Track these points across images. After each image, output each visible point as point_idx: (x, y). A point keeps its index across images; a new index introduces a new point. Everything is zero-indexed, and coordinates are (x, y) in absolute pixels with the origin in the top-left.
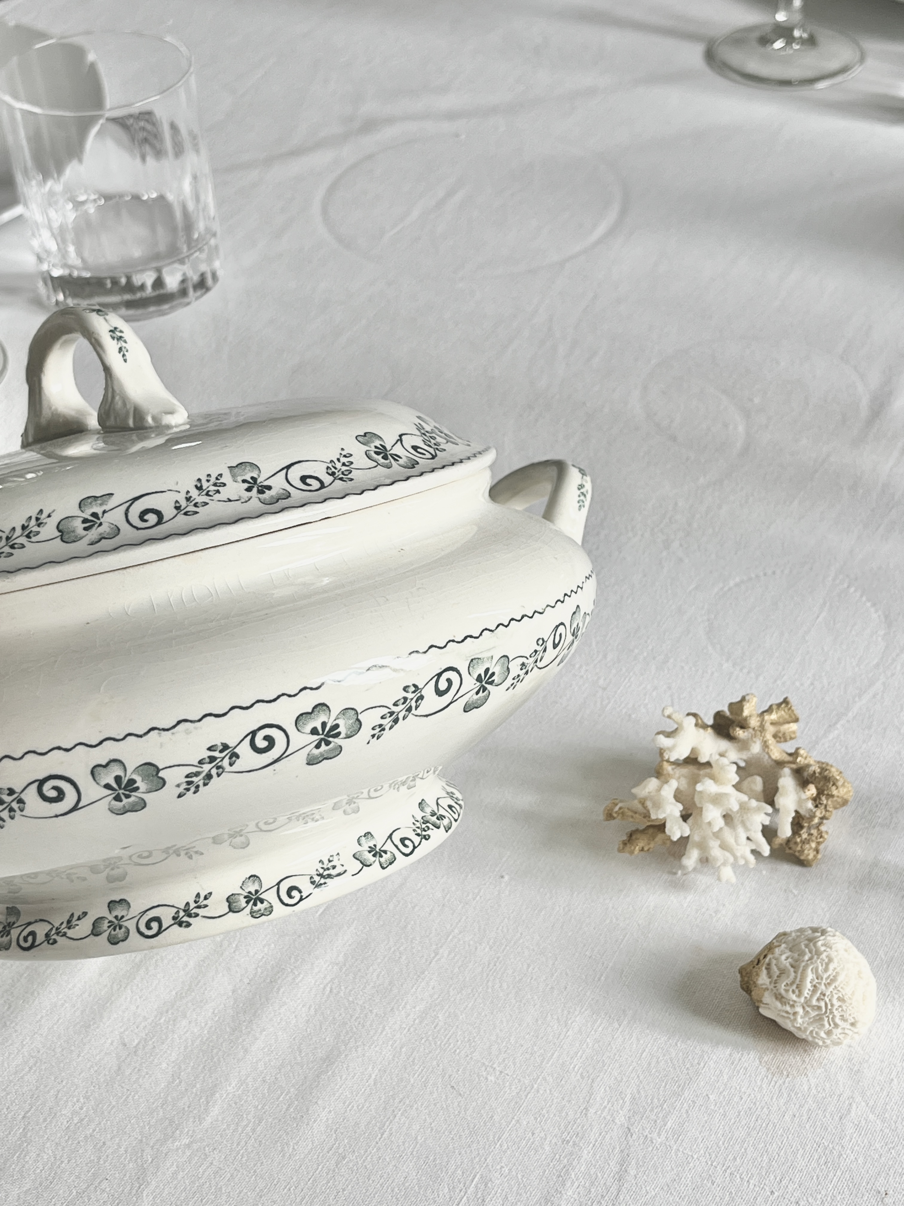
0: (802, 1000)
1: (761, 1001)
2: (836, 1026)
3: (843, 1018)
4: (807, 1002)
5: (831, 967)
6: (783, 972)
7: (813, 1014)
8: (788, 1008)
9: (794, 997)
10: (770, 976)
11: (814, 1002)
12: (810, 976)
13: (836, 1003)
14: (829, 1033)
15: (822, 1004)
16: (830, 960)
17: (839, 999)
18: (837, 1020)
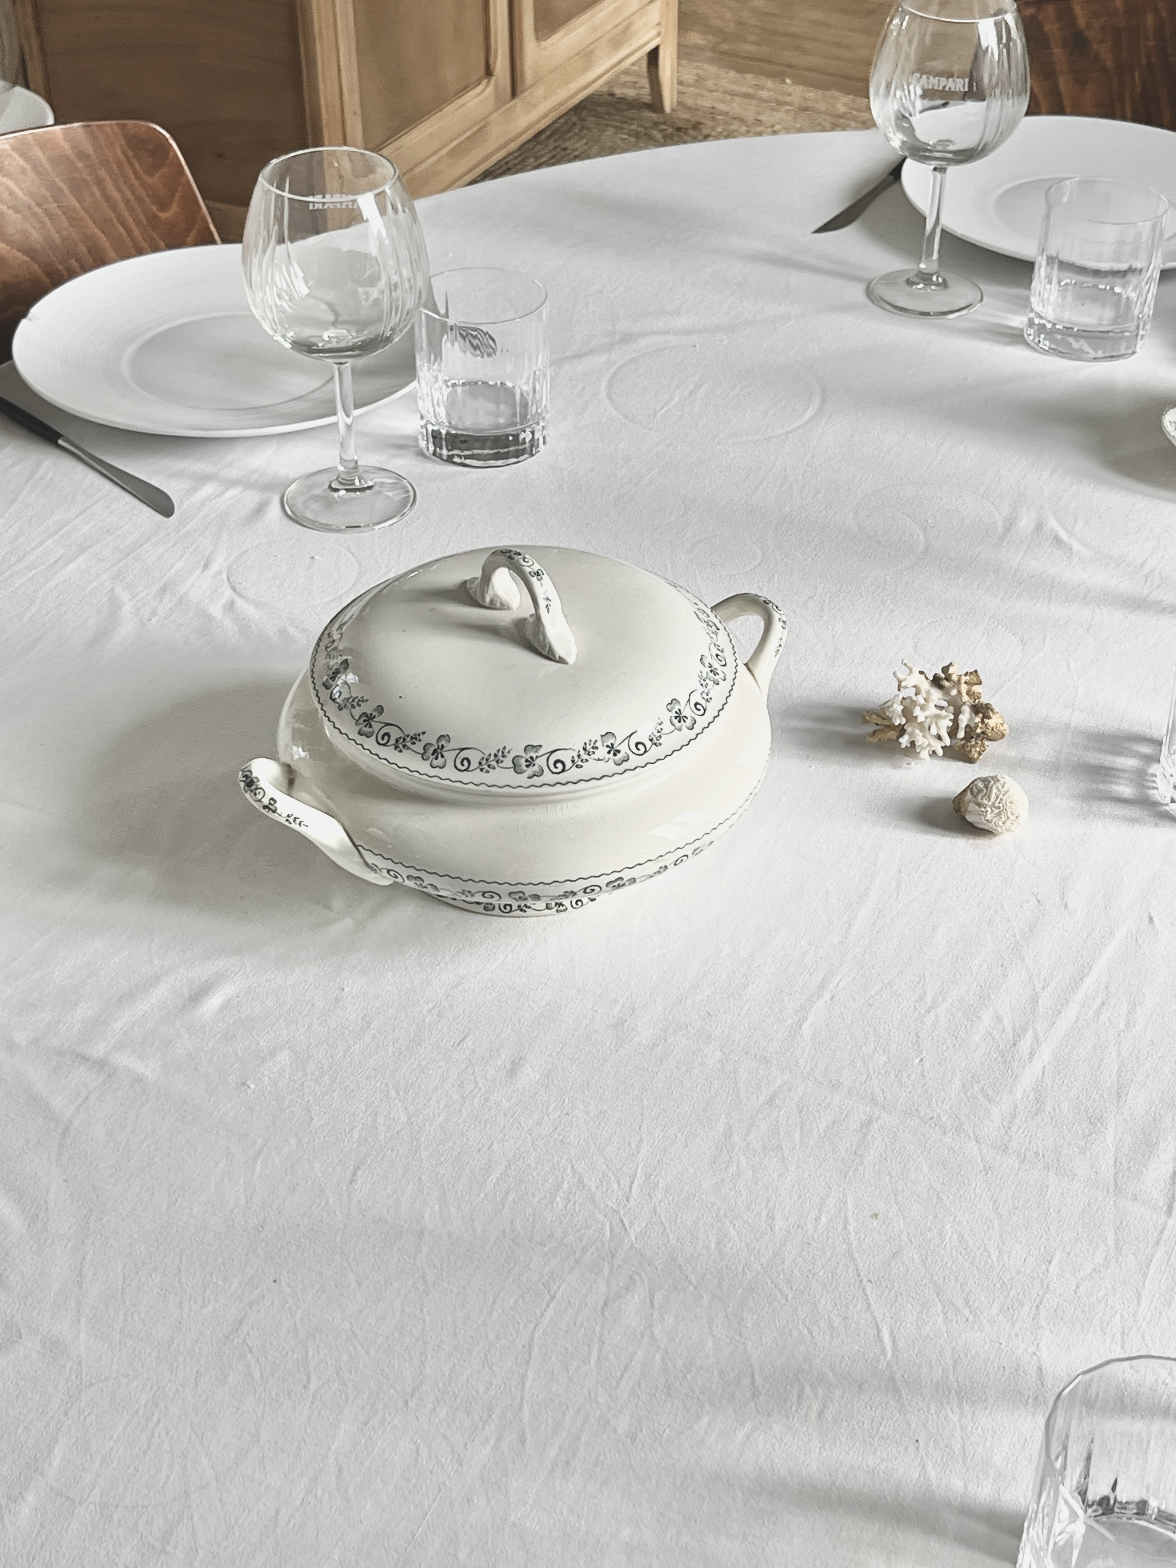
0: (990, 803)
1: (966, 811)
2: (1008, 818)
3: (1012, 814)
4: (993, 805)
5: (1006, 786)
6: (980, 791)
7: (996, 811)
8: (983, 809)
9: (986, 802)
10: (972, 793)
11: (997, 804)
12: (994, 790)
13: (1009, 805)
14: (1004, 823)
15: (1001, 805)
16: (1005, 783)
17: (1010, 802)
18: (1009, 815)
